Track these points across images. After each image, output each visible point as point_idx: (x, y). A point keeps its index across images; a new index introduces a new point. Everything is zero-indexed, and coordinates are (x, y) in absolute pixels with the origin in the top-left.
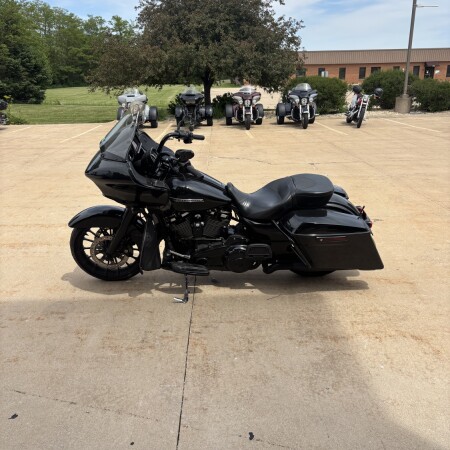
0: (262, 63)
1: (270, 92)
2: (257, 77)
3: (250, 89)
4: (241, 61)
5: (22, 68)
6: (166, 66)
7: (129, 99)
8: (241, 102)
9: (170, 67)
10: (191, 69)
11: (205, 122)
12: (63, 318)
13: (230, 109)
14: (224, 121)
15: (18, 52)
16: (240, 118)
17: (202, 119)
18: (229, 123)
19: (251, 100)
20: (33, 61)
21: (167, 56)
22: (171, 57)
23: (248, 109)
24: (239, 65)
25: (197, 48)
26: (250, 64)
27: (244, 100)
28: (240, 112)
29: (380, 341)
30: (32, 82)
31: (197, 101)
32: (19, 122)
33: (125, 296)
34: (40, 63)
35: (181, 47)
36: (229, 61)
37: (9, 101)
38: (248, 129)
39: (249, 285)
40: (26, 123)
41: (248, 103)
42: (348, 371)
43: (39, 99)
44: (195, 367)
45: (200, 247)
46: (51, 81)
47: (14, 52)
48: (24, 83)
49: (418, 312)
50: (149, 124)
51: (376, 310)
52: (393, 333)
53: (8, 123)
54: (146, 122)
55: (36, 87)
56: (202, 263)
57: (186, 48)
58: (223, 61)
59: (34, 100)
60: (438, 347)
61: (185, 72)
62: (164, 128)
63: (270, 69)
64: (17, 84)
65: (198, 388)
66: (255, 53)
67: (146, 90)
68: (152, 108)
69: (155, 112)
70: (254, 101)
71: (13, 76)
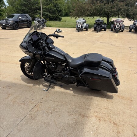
0: (128, 10)
1: (130, 20)
2: (125, 15)
3: (120, 19)
4: (120, 9)
5: (56, 11)
6: (94, 11)
7: (79, 21)
8: (116, 24)
9: (95, 11)
10: (102, 12)
11: (103, 30)
12: (10, 89)
13: (112, 26)
14: (110, 30)
15: (56, 6)
16: (115, 29)
17: (103, 29)
18: (112, 30)
19: (120, 23)
20: (60, 9)
21: (94, 8)
22: (95, 8)
23: (118, 26)
24: (119, 11)
25: (105, 5)
26: (122, 11)
27: (117, 23)
28: (115, 27)
29: (99, 122)
30: (59, 15)
31: (101, 23)
32: (50, 26)
33: (31, 85)
34: (61, 9)
35: (99, 4)
36: (115, 9)
37: (47, 20)
38: (117, 33)
39: (71, 89)
40: (52, 27)
41: (118, 24)
42: (78, 130)
43: (60, 20)
44: (30, 115)
45: (55, 74)
46: (64, 15)
47: (55, 6)
48: (56, 15)
49: (124, 113)
50: (85, 29)
51: (108, 109)
52: (107, 119)
53: (47, 27)
54: (84, 28)
55: (60, 16)
56: (55, 79)
57: (101, 5)
58: (113, 9)
59: (59, 20)
60: (120, 130)
61: (100, 13)
62: (90, 31)
63: (130, 12)
64: (54, 15)
65: (25, 122)
66: (125, 7)
67: (89, 18)
68: (87, 24)
69: (87, 26)
70: (121, 24)
71: (54, 13)
